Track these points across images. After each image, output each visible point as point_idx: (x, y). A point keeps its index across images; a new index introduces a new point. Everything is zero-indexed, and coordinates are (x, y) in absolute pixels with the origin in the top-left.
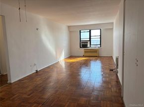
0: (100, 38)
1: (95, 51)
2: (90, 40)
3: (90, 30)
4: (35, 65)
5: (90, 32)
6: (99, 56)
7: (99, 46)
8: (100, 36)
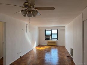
0: (57, 35)
1: (54, 42)
2: (51, 36)
3: (51, 30)
4: (20, 52)
5: (51, 31)
6: (57, 46)
7: (57, 39)
8: (57, 33)
